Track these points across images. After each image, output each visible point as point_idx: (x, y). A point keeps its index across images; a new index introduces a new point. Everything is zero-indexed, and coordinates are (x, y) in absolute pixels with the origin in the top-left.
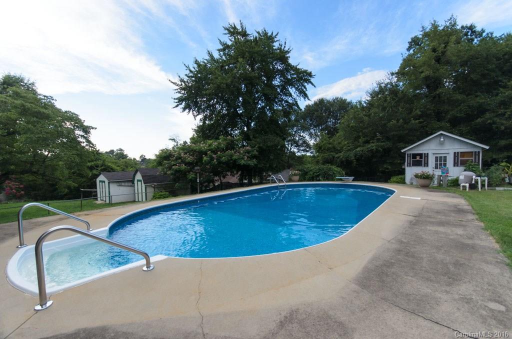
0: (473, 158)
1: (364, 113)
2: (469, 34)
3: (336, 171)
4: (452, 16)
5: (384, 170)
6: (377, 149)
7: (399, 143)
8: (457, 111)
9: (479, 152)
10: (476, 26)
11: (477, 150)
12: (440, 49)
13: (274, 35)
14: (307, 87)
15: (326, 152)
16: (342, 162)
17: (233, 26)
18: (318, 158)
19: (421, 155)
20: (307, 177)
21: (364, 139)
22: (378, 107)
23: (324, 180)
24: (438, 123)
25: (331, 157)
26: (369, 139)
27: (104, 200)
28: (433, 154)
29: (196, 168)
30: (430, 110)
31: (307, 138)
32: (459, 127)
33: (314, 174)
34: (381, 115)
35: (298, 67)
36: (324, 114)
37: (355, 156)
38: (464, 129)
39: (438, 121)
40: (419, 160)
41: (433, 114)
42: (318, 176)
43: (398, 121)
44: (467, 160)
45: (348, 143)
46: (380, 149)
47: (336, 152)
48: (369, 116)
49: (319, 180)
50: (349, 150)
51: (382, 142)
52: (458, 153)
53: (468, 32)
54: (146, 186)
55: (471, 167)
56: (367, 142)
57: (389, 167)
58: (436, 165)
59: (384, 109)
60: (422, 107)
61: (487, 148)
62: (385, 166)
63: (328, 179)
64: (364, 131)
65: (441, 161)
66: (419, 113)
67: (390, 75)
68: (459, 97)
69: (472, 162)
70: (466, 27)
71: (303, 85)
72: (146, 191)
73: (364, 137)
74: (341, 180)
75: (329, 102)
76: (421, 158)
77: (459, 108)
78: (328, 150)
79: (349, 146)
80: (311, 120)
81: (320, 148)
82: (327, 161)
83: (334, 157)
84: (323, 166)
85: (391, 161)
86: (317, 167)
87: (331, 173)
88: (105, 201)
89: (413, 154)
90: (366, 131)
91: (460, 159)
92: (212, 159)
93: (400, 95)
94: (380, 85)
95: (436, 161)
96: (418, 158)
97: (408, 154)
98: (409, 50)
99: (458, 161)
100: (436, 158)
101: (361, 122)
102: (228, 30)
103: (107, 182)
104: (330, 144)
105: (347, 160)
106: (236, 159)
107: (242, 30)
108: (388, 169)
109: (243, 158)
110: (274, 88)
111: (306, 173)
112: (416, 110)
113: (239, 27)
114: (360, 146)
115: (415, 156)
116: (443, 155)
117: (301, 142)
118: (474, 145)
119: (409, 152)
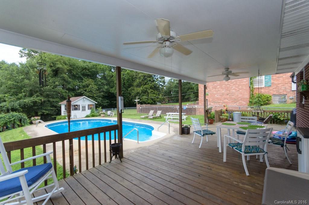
0: (93, 107)
9: (94, 104)
16: (8, 110)
19: (77, 105)
21: (24, 94)
28: (81, 105)
50: (12, 101)
52: (89, 105)
61: (97, 103)
65: (84, 108)
79: (10, 98)
91: (90, 107)
95: (82, 108)
96: (76, 107)
105: (12, 109)
114: (21, 98)
116: (84, 106)
118: (93, 102)
119: (73, 104)
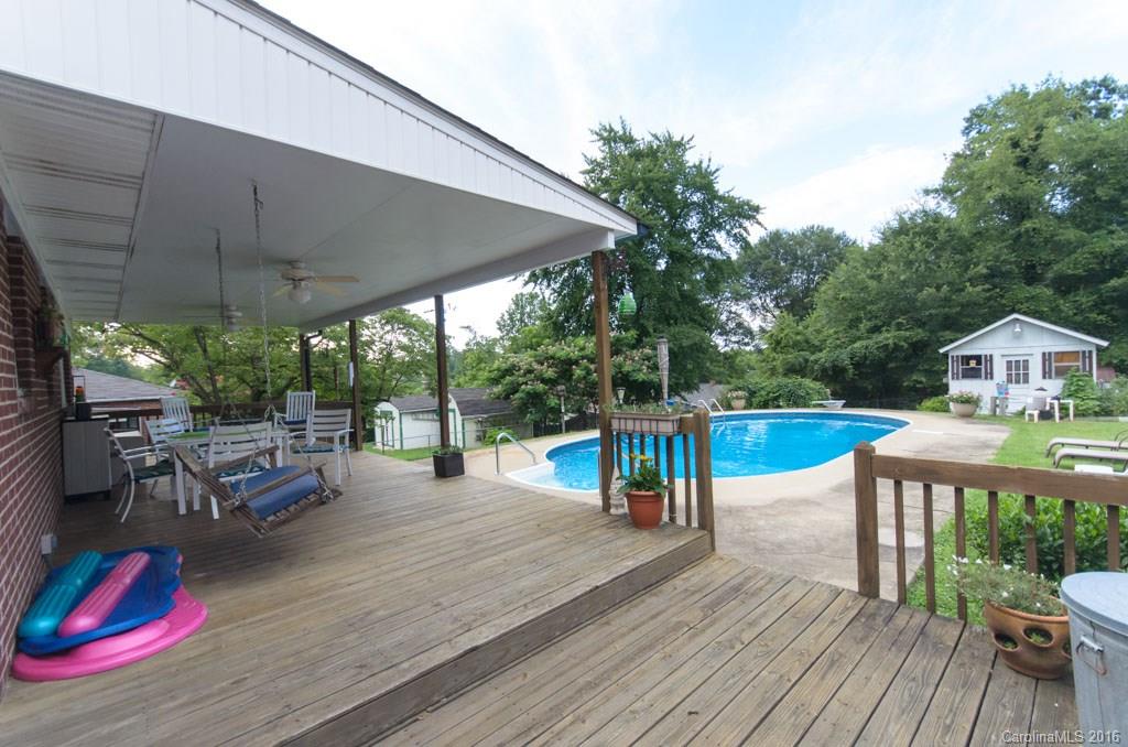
0: (1080, 364)
1: (868, 271)
2: (1102, 95)
3: (813, 389)
4: (1050, 75)
5: (912, 384)
6: (895, 344)
7: (944, 330)
8: (1068, 264)
9: (1090, 352)
10: (1116, 79)
11: (1086, 348)
12: (1025, 143)
13: (686, 139)
14: (749, 228)
15: (791, 350)
16: (824, 370)
17: (608, 127)
18: (774, 363)
19: (978, 358)
20: (755, 401)
21: (869, 324)
22: (897, 262)
23: (788, 406)
24: (1028, 288)
25: (801, 360)
26: (880, 324)
27: (391, 443)
28: (1003, 356)
29: (559, 388)
30: (1010, 263)
31: (746, 316)
32: (1075, 296)
33: (768, 395)
34: (902, 278)
35: (731, 194)
36: (782, 264)
37: (852, 359)
38: (1084, 300)
39: (1029, 284)
40: (976, 367)
41: (1016, 271)
42: (776, 399)
43: (938, 288)
44: (1069, 368)
45: (836, 333)
46: (903, 343)
47: (812, 349)
48: (878, 278)
49: (779, 407)
50: (839, 346)
51: (906, 330)
52: (1050, 354)
53: (1099, 91)
54: (463, 420)
55: (1075, 379)
56: (876, 329)
57: (924, 380)
58: (1009, 375)
59: (910, 263)
60: (990, 258)
61: (1105, 344)
62: (915, 378)
63: (796, 405)
64: (869, 308)
65: (1018, 368)
66: (985, 271)
67: (921, 195)
68: (1071, 234)
69: (1078, 370)
70: (1094, 82)
71: (741, 226)
72: (463, 428)
73: (870, 320)
74: (821, 406)
75: (792, 237)
76: (979, 363)
77: (1073, 256)
78: (796, 345)
79: (838, 339)
80: (752, 277)
81: (778, 343)
82: (792, 370)
83: (807, 361)
84: (785, 381)
85: (926, 367)
86: (775, 384)
87: (802, 393)
88: (393, 446)
89: (963, 357)
90: (874, 308)
91: (1054, 365)
92: (589, 372)
93: (942, 236)
94: (900, 216)
95: (1009, 368)
96: (973, 364)
97: (953, 357)
98: (968, 134)
99: (1050, 370)
100: (1009, 363)
101: (862, 289)
102: (597, 134)
103: (396, 413)
104: (798, 334)
105: (835, 367)
106: (629, 372)
107: (625, 133)
108: (921, 382)
109: (640, 370)
110: (686, 234)
111: (752, 393)
112: (976, 265)
113: (618, 128)
114: (859, 338)
115: (967, 359)
116: (1021, 359)
117: (732, 325)
118: (1081, 340)
119: (955, 354)
